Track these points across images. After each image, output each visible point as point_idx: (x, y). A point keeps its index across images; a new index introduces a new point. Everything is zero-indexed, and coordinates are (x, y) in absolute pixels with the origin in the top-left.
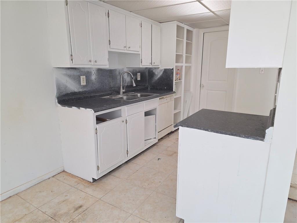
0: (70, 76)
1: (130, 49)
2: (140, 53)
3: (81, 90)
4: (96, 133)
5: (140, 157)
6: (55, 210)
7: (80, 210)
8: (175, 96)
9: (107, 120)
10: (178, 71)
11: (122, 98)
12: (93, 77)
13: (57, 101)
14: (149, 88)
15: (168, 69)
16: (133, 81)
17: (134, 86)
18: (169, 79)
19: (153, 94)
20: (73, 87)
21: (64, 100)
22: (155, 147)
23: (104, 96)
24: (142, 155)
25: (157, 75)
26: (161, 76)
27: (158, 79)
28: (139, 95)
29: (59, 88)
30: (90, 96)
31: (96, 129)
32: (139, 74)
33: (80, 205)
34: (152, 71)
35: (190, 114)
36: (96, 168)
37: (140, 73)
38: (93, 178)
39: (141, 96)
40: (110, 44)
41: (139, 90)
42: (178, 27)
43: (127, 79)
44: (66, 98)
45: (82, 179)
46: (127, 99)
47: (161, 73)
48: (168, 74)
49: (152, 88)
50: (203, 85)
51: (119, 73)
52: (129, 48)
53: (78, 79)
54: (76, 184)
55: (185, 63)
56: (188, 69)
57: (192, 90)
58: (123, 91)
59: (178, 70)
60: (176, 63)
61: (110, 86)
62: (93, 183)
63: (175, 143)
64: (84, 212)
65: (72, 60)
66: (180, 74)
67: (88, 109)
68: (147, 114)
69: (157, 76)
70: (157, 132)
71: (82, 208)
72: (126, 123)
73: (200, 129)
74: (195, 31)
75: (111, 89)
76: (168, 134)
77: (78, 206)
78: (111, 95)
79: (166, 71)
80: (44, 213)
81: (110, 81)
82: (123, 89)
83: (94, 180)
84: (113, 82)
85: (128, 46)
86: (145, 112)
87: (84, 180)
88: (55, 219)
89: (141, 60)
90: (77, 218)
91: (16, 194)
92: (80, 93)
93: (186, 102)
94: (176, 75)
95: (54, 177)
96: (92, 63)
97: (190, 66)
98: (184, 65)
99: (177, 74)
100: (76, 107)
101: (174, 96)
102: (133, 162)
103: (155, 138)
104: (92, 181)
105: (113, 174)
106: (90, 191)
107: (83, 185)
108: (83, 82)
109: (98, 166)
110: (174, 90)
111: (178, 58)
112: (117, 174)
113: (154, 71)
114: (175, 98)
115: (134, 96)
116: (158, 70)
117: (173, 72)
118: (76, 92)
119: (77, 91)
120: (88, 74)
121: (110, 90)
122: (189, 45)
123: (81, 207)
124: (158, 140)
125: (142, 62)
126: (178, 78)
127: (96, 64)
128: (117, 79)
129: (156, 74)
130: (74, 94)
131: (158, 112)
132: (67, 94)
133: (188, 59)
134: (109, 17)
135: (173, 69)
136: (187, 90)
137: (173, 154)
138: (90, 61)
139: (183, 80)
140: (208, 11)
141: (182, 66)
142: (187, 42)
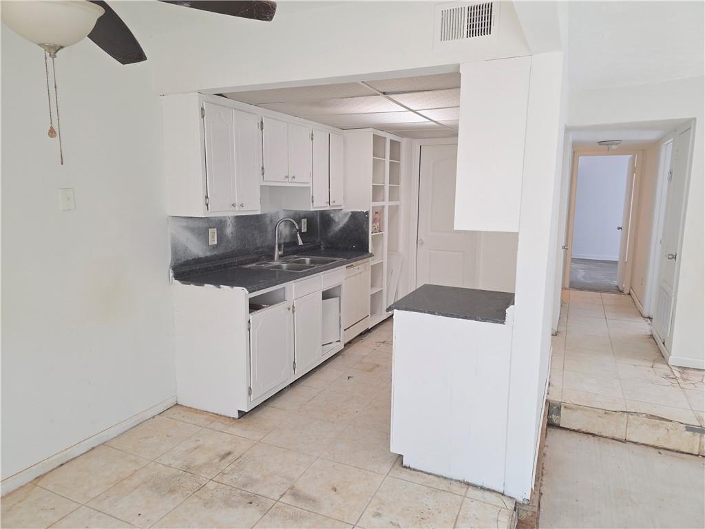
0: (192, 230)
1: (295, 180)
2: (310, 185)
3: (209, 254)
4: (249, 329)
5: (314, 376)
6: (184, 461)
7: (230, 458)
9: (264, 307)
10: (377, 215)
11: (279, 267)
12: (229, 230)
13: (172, 274)
14: (322, 246)
15: (359, 212)
16: (298, 235)
17: (300, 244)
18: (360, 231)
19: (336, 259)
20: (196, 249)
21: (183, 273)
22: (340, 357)
23: (246, 264)
24: (318, 372)
25: (338, 222)
26: (345, 225)
27: (340, 230)
28: (308, 260)
29: (175, 251)
30: (224, 265)
31: (249, 322)
32: (304, 221)
33: (227, 452)
34: (328, 215)
35: (400, 297)
36: (246, 391)
37: (306, 220)
38: (239, 411)
39: (312, 262)
40: (263, 174)
41: (305, 251)
42: (376, 138)
43: (284, 230)
44: (187, 269)
45: (217, 414)
46: (289, 268)
47: (346, 220)
48: (358, 222)
49: (329, 246)
51: (271, 221)
52: (294, 177)
53: (203, 234)
54: (209, 422)
55: (388, 200)
56: (394, 210)
57: (401, 249)
58: (280, 253)
59: (376, 213)
60: (373, 201)
61: (256, 244)
62: (239, 420)
63: (375, 349)
64: (239, 460)
65: (207, 205)
66: (379, 221)
67: (236, 288)
68: (326, 295)
69: (339, 224)
70: (342, 329)
71: (232, 455)
72: (293, 312)
73: (424, 312)
74: (404, 141)
75: (256, 251)
76: (361, 334)
77: (223, 453)
78: (257, 261)
79: (354, 215)
80: (169, 466)
81: (256, 235)
82: (279, 251)
83: (242, 414)
84: (260, 238)
85: (291, 175)
86: (323, 292)
87: (221, 416)
88: (191, 473)
89: (313, 197)
90: (229, 468)
91: (103, 444)
92: (206, 260)
93: (392, 273)
94: (373, 223)
95: (162, 414)
96: (237, 208)
97: (397, 206)
98: (387, 203)
99: (374, 220)
100: (211, 284)
101: (372, 262)
102: (302, 383)
103: (339, 341)
104: (236, 416)
105: (272, 404)
106: (237, 430)
107: (222, 423)
108: (213, 241)
109: (250, 388)
110: (370, 251)
111: (377, 191)
112: (278, 403)
113: (332, 215)
114: (372, 266)
115: (299, 262)
116: (340, 214)
117: (368, 218)
118: (201, 258)
119: (202, 256)
120: (220, 224)
121: (256, 253)
122: (394, 167)
123: (229, 454)
124: (345, 345)
125: (313, 202)
126: (377, 227)
127: (242, 209)
128: (266, 231)
129: (337, 220)
130: (198, 261)
131: (344, 292)
132: (188, 261)
133: (394, 194)
134: (262, 129)
135: (367, 213)
136: (392, 250)
137: (374, 368)
138: (234, 205)
139: (385, 232)
140: (427, 120)
141: (383, 207)
142: (390, 162)
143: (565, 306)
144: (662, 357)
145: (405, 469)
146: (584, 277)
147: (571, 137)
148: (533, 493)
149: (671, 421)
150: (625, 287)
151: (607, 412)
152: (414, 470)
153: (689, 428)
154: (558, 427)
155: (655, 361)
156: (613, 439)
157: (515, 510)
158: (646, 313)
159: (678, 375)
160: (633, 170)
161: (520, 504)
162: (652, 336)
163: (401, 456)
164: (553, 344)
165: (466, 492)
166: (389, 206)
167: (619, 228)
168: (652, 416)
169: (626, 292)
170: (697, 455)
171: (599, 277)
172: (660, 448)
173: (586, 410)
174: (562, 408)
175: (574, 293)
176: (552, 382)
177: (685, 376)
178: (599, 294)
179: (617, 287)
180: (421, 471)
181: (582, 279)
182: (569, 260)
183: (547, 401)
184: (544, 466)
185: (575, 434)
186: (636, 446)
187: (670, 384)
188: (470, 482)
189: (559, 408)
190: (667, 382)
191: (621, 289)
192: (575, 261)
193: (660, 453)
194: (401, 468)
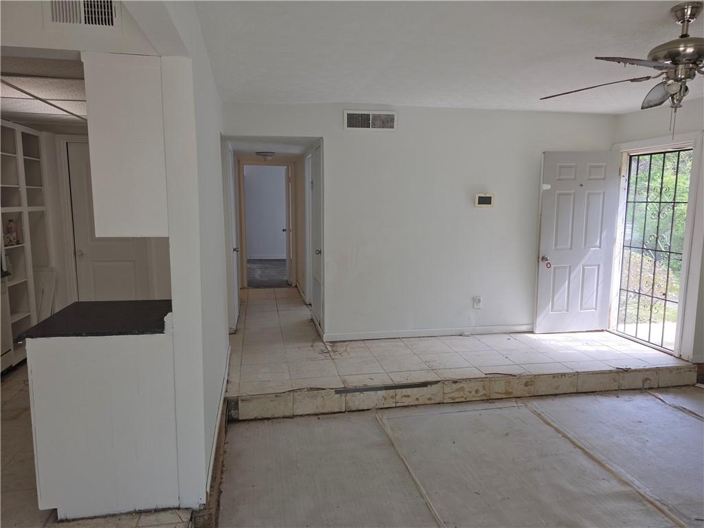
8: (8, 281)
10: (11, 223)
50: (80, 251)
55: (26, 205)
56: (38, 220)
57: (54, 263)
59: (10, 221)
63: (22, 390)
66: (16, 231)
74: (43, 136)
93: (43, 293)
94: (6, 233)
97: (43, 212)
98: (25, 209)
99: (8, 230)
111: (8, 194)
114: (9, 287)
122: (32, 166)
126: (12, 239)
133: (34, 197)
136: (40, 264)
137: (20, 414)
139: (27, 245)
140: (65, 113)
141: (20, 213)
142: (25, 160)
143: (244, 306)
144: (319, 337)
145: (61, 524)
146: (261, 276)
147: (230, 146)
148: (209, 496)
149: (325, 389)
150: (293, 281)
151: (277, 395)
152: (74, 520)
153: (338, 391)
154: (238, 421)
155: (314, 341)
156: (284, 418)
157: (191, 520)
158: (308, 302)
159: (329, 348)
160: (288, 180)
161: (196, 511)
162: (312, 320)
163: (54, 511)
164: (231, 342)
165: (137, 523)
166: (29, 213)
167: (284, 230)
168: (312, 389)
169: (294, 285)
170: (344, 412)
171: (273, 274)
172: (320, 414)
173: (261, 398)
174: (240, 402)
175: (252, 291)
176: (230, 380)
177: (334, 349)
178: (272, 290)
179: (287, 281)
180: (82, 519)
181: (259, 278)
182: (245, 261)
183: (225, 399)
184: (224, 463)
185: (252, 424)
186: (302, 418)
187: (324, 357)
188: (142, 509)
189: (237, 403)
190: (322, 357)
191: (290, 283)
192: (249, 261)
193: (319, 418)
194: (56, 524)
